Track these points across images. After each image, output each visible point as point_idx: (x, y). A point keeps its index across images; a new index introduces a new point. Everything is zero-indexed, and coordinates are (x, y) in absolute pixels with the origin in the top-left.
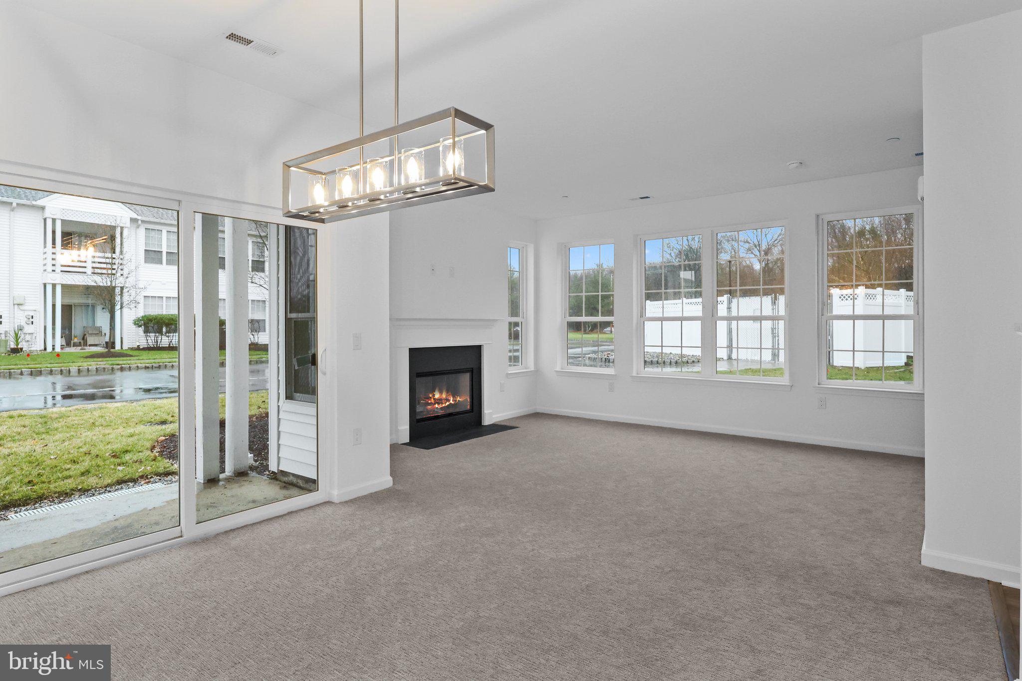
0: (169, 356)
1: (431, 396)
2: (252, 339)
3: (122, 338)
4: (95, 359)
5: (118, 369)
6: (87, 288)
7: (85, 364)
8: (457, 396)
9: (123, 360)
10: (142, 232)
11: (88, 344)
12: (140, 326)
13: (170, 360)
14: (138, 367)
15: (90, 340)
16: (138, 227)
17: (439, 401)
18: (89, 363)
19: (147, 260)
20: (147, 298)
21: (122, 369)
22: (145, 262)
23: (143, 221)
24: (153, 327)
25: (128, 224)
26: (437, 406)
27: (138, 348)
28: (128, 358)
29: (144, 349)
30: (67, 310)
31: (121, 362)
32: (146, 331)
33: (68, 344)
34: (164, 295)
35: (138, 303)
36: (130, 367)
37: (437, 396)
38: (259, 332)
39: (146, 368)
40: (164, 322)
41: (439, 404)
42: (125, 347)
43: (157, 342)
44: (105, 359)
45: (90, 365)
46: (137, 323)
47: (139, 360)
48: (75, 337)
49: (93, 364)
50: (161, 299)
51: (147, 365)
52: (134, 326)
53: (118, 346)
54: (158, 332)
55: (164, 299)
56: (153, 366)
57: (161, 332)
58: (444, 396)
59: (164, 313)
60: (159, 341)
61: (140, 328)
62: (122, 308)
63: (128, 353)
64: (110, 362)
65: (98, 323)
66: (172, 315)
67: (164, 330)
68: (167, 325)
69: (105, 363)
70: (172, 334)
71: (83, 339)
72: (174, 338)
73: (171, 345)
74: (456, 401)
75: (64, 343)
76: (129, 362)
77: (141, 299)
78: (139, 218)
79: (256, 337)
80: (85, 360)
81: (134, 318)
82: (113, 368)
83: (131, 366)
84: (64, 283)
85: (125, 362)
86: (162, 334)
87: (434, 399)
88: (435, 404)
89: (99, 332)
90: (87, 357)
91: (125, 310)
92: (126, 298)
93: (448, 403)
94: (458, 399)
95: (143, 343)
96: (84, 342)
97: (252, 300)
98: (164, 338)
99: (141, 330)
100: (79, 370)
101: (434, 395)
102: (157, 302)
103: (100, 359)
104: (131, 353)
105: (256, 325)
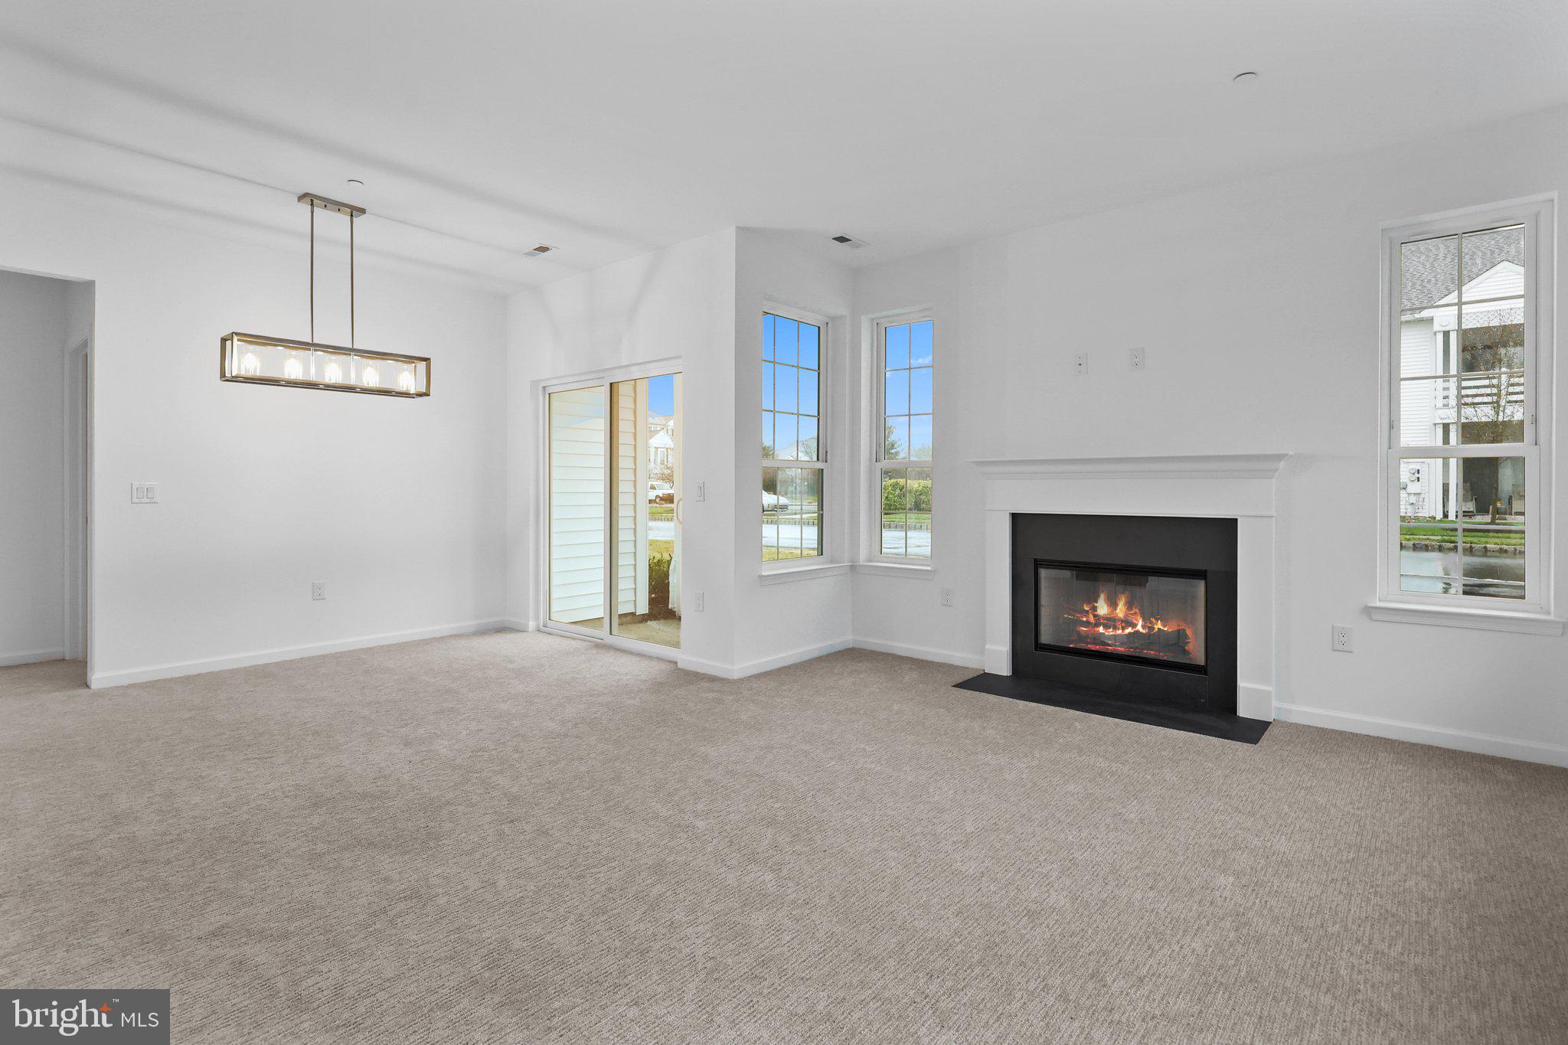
1: (1086, 609)
8: (1157, 620)
17: (1110, 622)
26: (1101, 629)
37: (1103, 609)
41: (1106, 627)
58: (1121, 611)
74: (1151, 628)
87: (1095, 616)
88: (1097, 625)
93: (1129, 630)
94: (1159, 625)
101: (1095, 609)
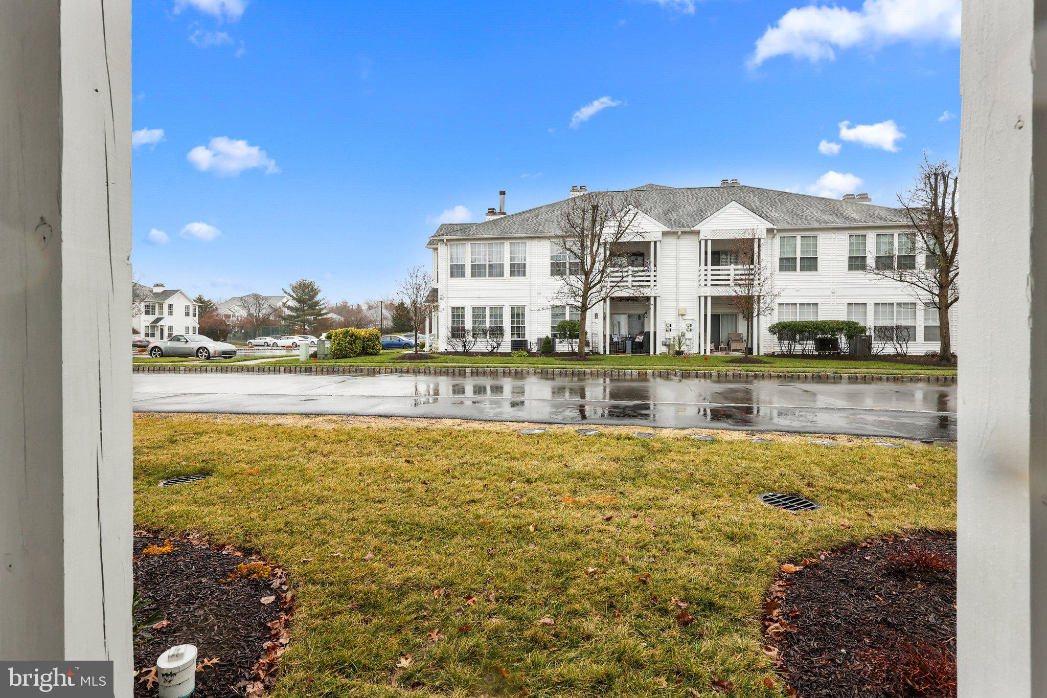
0: (802, 364)
2: (899, 350)
3: (758, 344)
4: (734, 364)
5: (752, 376)
6: (730, 298)
7: (724, 368)
9: (758, 367)
10: (777, 240)
11: (732, 349)
12: (775, 333)
13: (804, 369)
14: (770, 375)
15: (734, 346)
16: (774, 237)
18: (728, 368)
19: (782, 268)
20: (781, 306)
21: (756, 377)
22: (780, 270)
23: (778, 231)
24: (787, 334)
25: (764, 234)
27: (773, 355)
28: (763, 365)
29: (778, 356)
30: (716, 318)
31: (755, 369)
32: (780, 339)
33: (716, 349)
34: (798, 301)
35: (773, 310)
36: (763, 375)
38: (908, 341)
39: (779, 377)
40: (797, 329)
42: (762, 353)
43: (791, 349)
44: (741, 365)
45: (728, 371)
46: (773, 330)
47: (772, 367)
48: (722, 343)
49: (731, 369)
50: (794, 306)
51: (781, 374)
52: (770, 333)
53: (755, 352)
54: (792, 340)
55: (798, 305)
56: (785, 375)
57: (794, 340)
59: (798, 320)
60: (793, 348)
61: (775, 336)
62: (758, 314)
63: (764, 360)
64: (746, 368)
65: (740, 331)
66: (805, 322)
67: (798, 337)
68: (801, 332)
69: (740, 368)
70: (805, 342)
71: (728, 345)
72: (808, 346)
73: (804, 353)
75: (713, 348)
76: (762, 369)
77: (776, 307)
78: (775, 227)
79: (904, 346)
80: (726, 364)
81: (769, 325)
82: (747, 375)
83: (764, 373)
84: (713, 295)
85: (759, 369)
86: (795, 342)
89: (740, 339)
90: (728, 362)
91: (761, 317)
92: (762, 305)
95: (777, 350)
96: (728, 348)
97: (897, 304)
98: (797, 345)
99: (776, 337)
100: (719, 374)
102: (791, 309)
103: (738, 365)
104: (765, 359)
105: (905, 333)
